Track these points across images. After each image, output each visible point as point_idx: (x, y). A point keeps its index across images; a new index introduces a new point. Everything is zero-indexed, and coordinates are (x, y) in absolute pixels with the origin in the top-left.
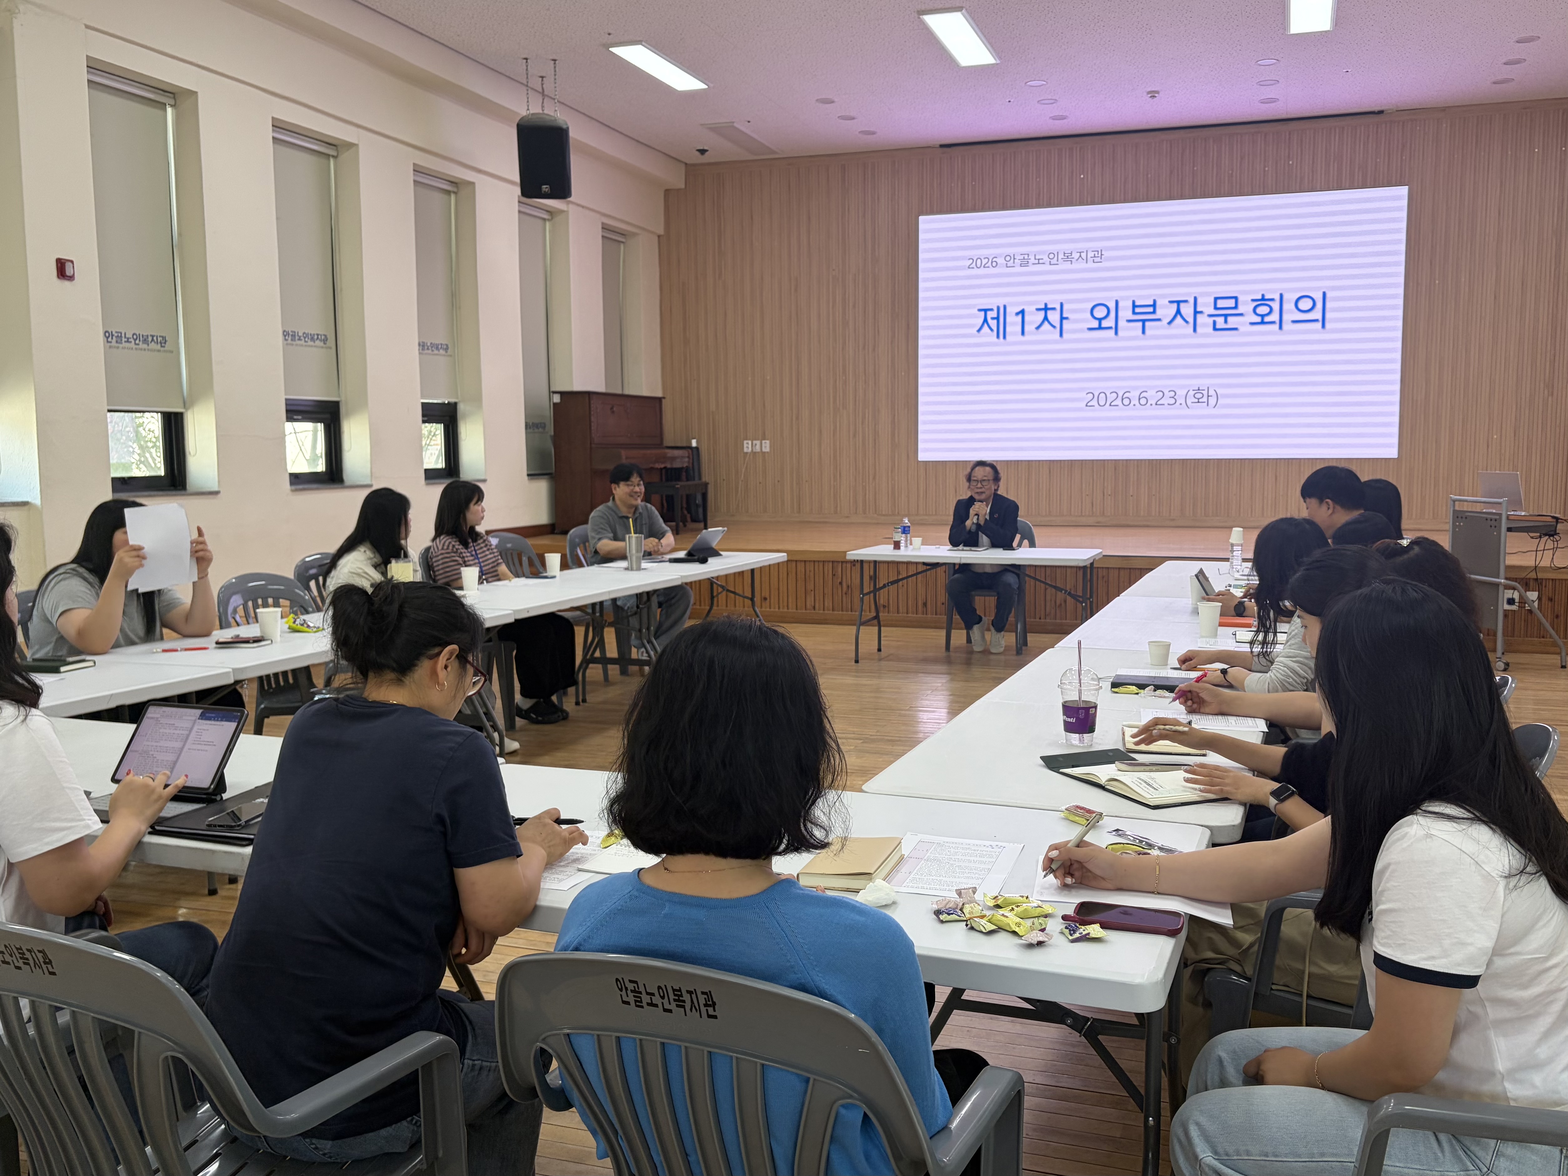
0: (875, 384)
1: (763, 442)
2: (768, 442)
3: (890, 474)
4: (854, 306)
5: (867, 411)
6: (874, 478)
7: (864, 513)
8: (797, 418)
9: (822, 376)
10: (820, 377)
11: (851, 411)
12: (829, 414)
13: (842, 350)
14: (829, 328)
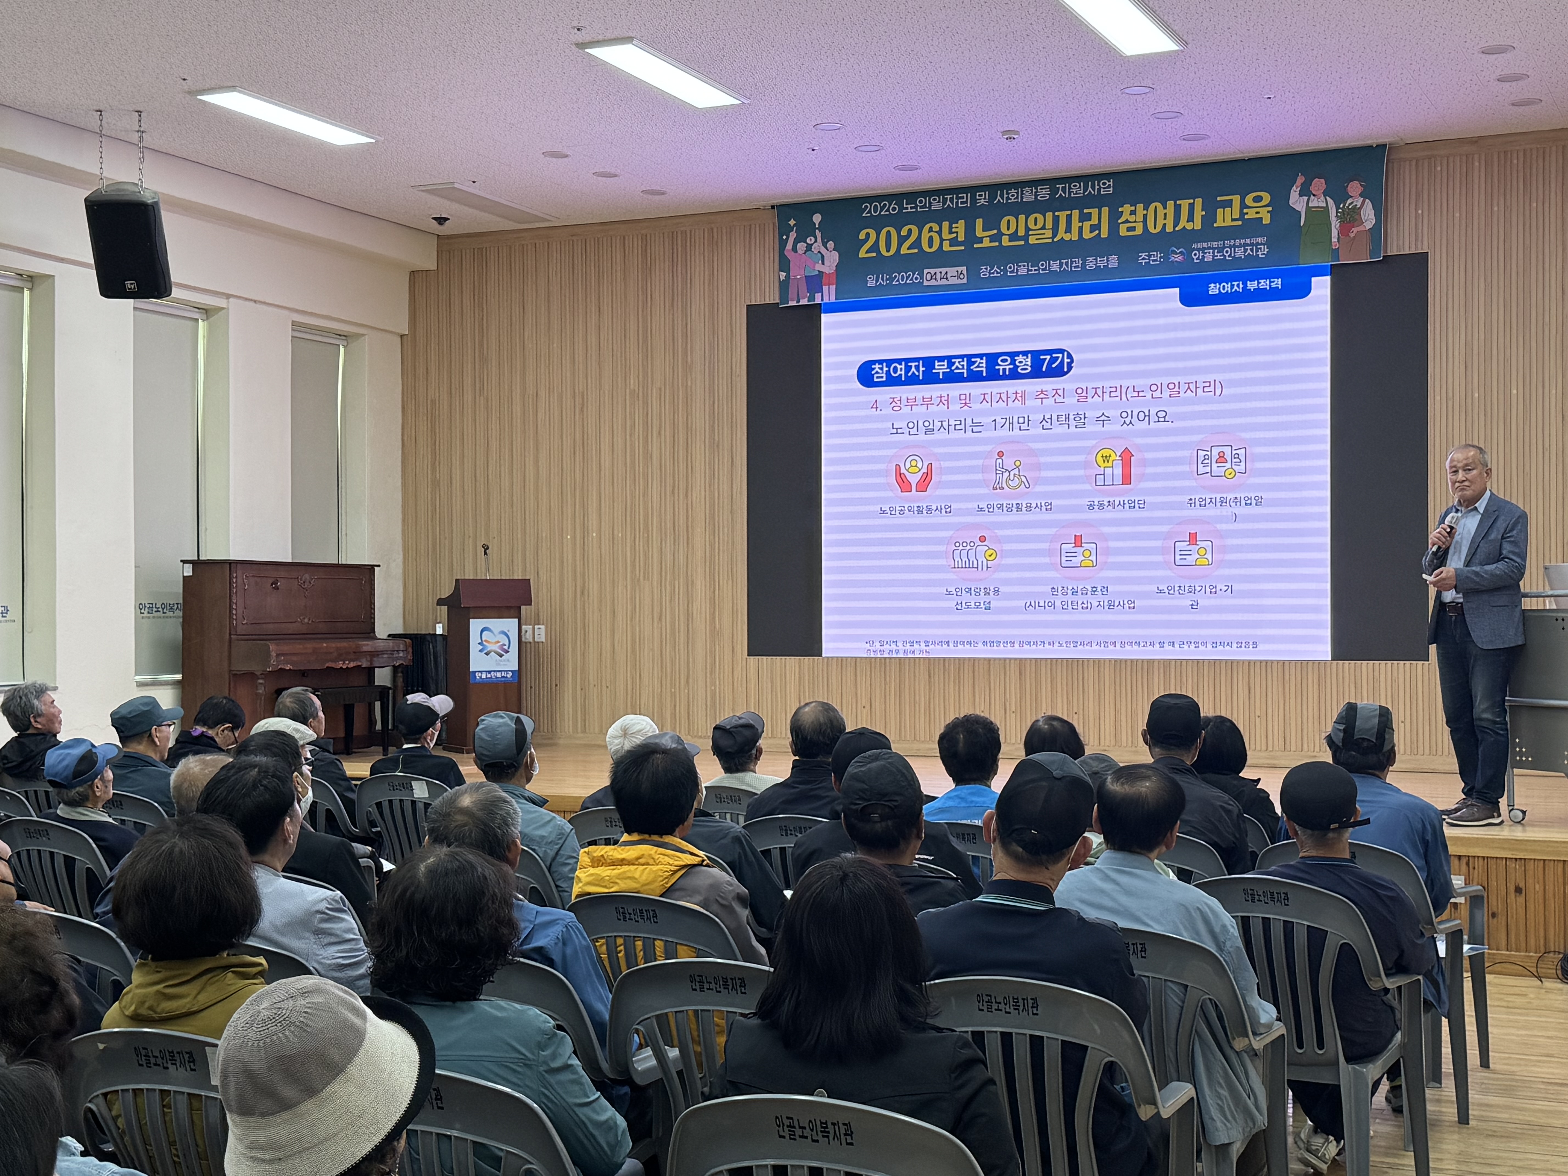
0: (688, 544)
1: (536, 627)
2: (543, 627)
3: (708, 675)
4: (660, 433)
5: (677, 582)
6: (688, 682)
8: (582, 593)
9: (616, 532)
10: (613, 534)
11: (655, 583)
12: (626, 586)
13: (644, 496)
14: (626, 464)
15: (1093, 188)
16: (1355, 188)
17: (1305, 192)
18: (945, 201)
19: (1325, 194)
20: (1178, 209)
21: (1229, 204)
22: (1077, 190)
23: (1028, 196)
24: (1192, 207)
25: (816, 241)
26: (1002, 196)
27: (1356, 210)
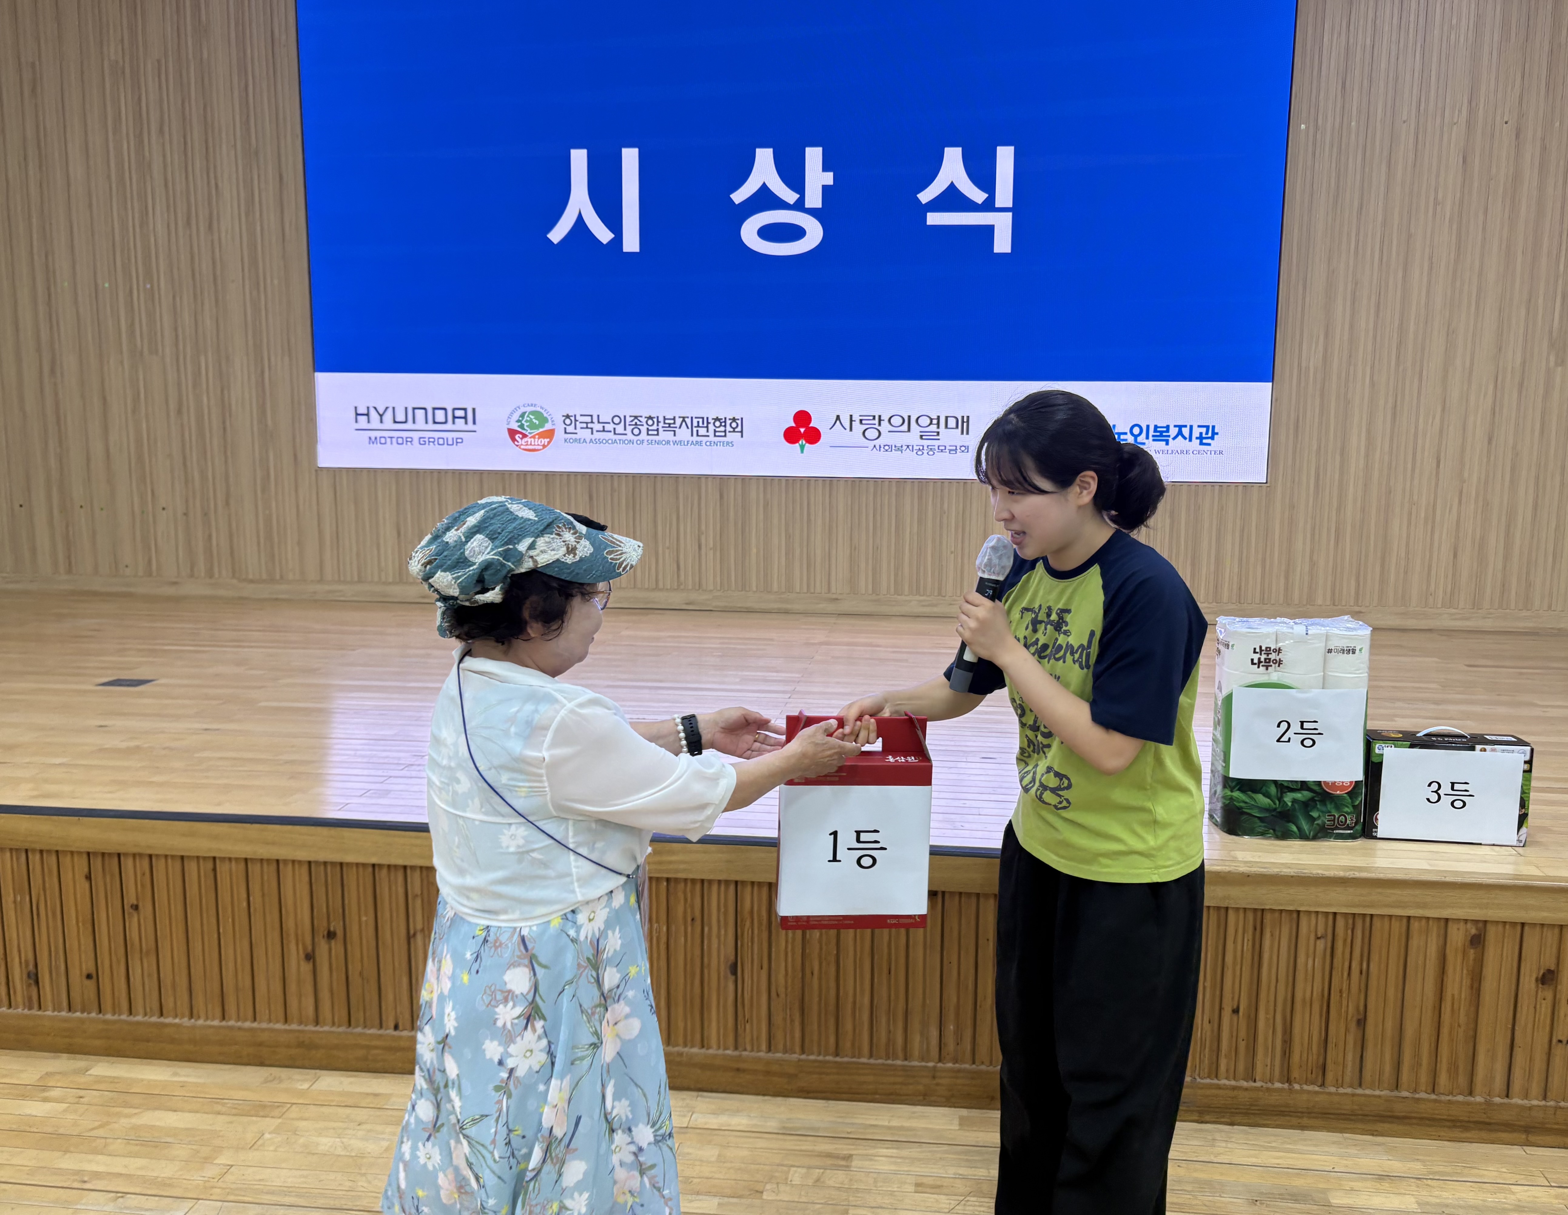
0: (217, 301)
3: (259, 494)
4: (161, 131)
5: (203, 359)
6: (227, 503)
7: (210, 574)
8: (53, 371)
9: (100, 282)
10: (96, 285)
11: (168, 360)
12: (122, 363)
13: (141, 227)
14: (109, 177)
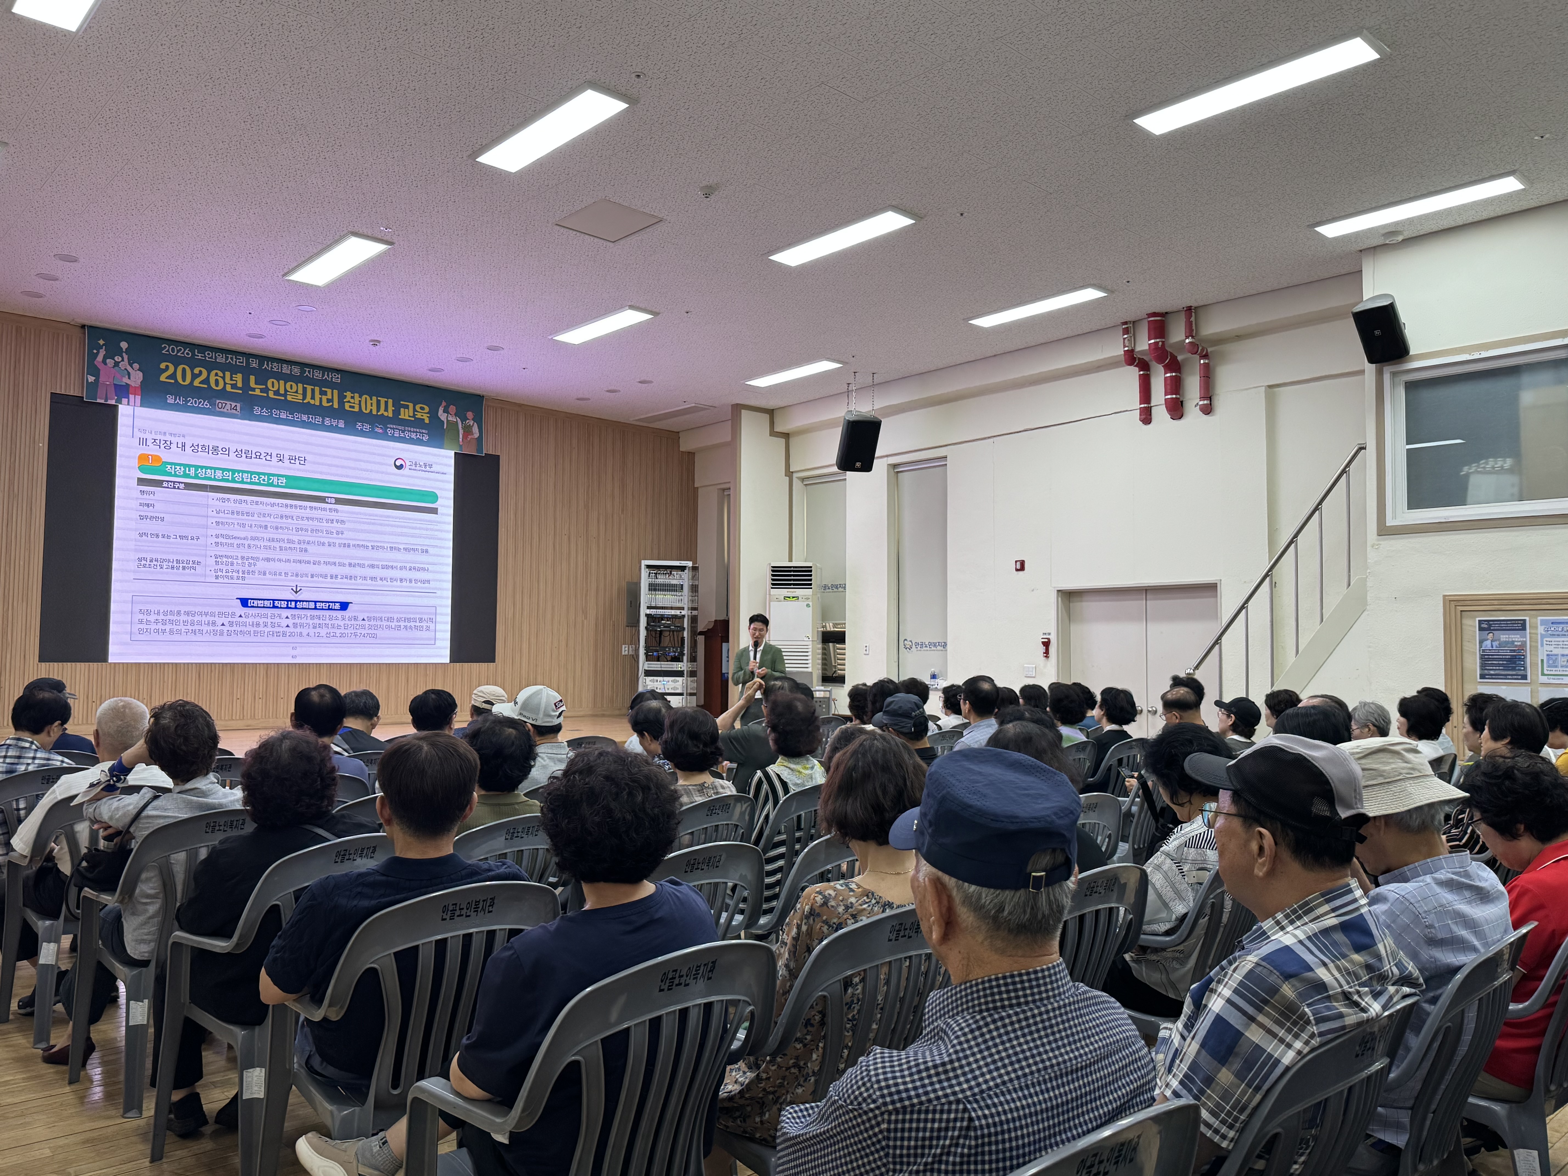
15: (328, 376)
16: (470, 415)
17: (446, 411)
18: (227, 358)
19: (456, 415)
20: (378, 402)
21: (407, 407)
22: (318, 375)
23: (286, 369)
24: (386, 403)
25: (123, 360)
26: (268, 365)
27: (470, 427)
